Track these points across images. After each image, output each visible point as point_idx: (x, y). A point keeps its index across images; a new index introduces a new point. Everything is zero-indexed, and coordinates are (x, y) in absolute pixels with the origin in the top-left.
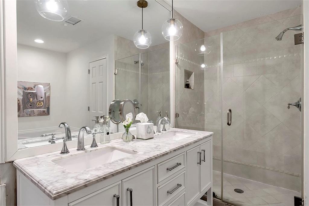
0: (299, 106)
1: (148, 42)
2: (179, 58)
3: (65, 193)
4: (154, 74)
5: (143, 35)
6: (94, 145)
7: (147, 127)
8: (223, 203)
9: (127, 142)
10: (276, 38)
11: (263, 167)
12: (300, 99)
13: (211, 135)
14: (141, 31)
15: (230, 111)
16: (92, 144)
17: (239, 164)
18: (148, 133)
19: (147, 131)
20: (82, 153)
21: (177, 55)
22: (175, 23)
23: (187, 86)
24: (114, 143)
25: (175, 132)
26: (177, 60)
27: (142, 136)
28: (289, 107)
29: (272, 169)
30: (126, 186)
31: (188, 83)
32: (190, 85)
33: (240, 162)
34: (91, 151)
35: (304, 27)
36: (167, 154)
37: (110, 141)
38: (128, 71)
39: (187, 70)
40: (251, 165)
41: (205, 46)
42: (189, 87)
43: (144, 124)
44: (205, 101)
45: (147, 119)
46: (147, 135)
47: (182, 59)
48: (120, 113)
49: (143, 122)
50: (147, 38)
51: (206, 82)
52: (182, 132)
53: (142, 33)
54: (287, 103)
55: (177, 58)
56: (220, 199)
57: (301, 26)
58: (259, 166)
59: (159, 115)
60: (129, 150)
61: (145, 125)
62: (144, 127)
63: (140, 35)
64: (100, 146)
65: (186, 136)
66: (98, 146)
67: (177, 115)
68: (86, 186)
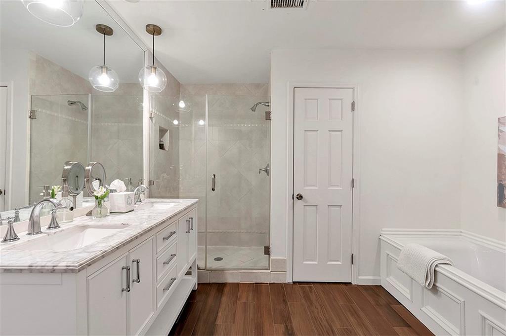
0: (267, 171)
1: (114, 84)
2: (153, 111)
3: (87, 264)
4: (102, 124)
5: (106, 74)
6: (54, 225)
7: (127, 197)
8: (207, 272)
9: (100, 217)
10: (251, 109)
11: (239, 231)
12: (268, 165)
13: (197, 202)
14: (102, 67)
15: (215, 176)
16: (51, 223)
17: (217, 233)
18: (128, 204)
19: (127, 202)
20: (43, 237)
21: (152, 107)
22: (157, 71)
23: (162, 147)
24: (80, 220)
25: (153, 203)
26: (151, 114)
27: (119, 209)
28: (260, 173)
29: (245, 231)
30: (133, 257)
31: (162, 143)
32: (164, 145)
33: (217, 231)
34: (55, 233)
35: (272, 104)
36: (164, 222)
37: (74, 219)
38: (56, 114)
39: (162, 127)
40: (228, 231)
41: (184, 102)
42: (163, 147)
43: (121, 193)
44: (180, 166)
45: (124, 187)
46: (127, 207)
47: (156, 113)
48: (87, 181)
49: (120, 192)
50: (113, 80)
51: (181, 143)
52: (162, 202)
53: (104, 70)
54: (259, 169)
55: (152, 111)
56: (204, 270)
57: (268, 102)
58: (235, 231)
59: (130, 183)
60: (116, 224)
61: (125, 195)
62: (124, 196)
63: (101, 72)
64: (64, 225)
65: (172, 205)
66: (60, 227)
67: (151, 183)
68: (103, 257)
